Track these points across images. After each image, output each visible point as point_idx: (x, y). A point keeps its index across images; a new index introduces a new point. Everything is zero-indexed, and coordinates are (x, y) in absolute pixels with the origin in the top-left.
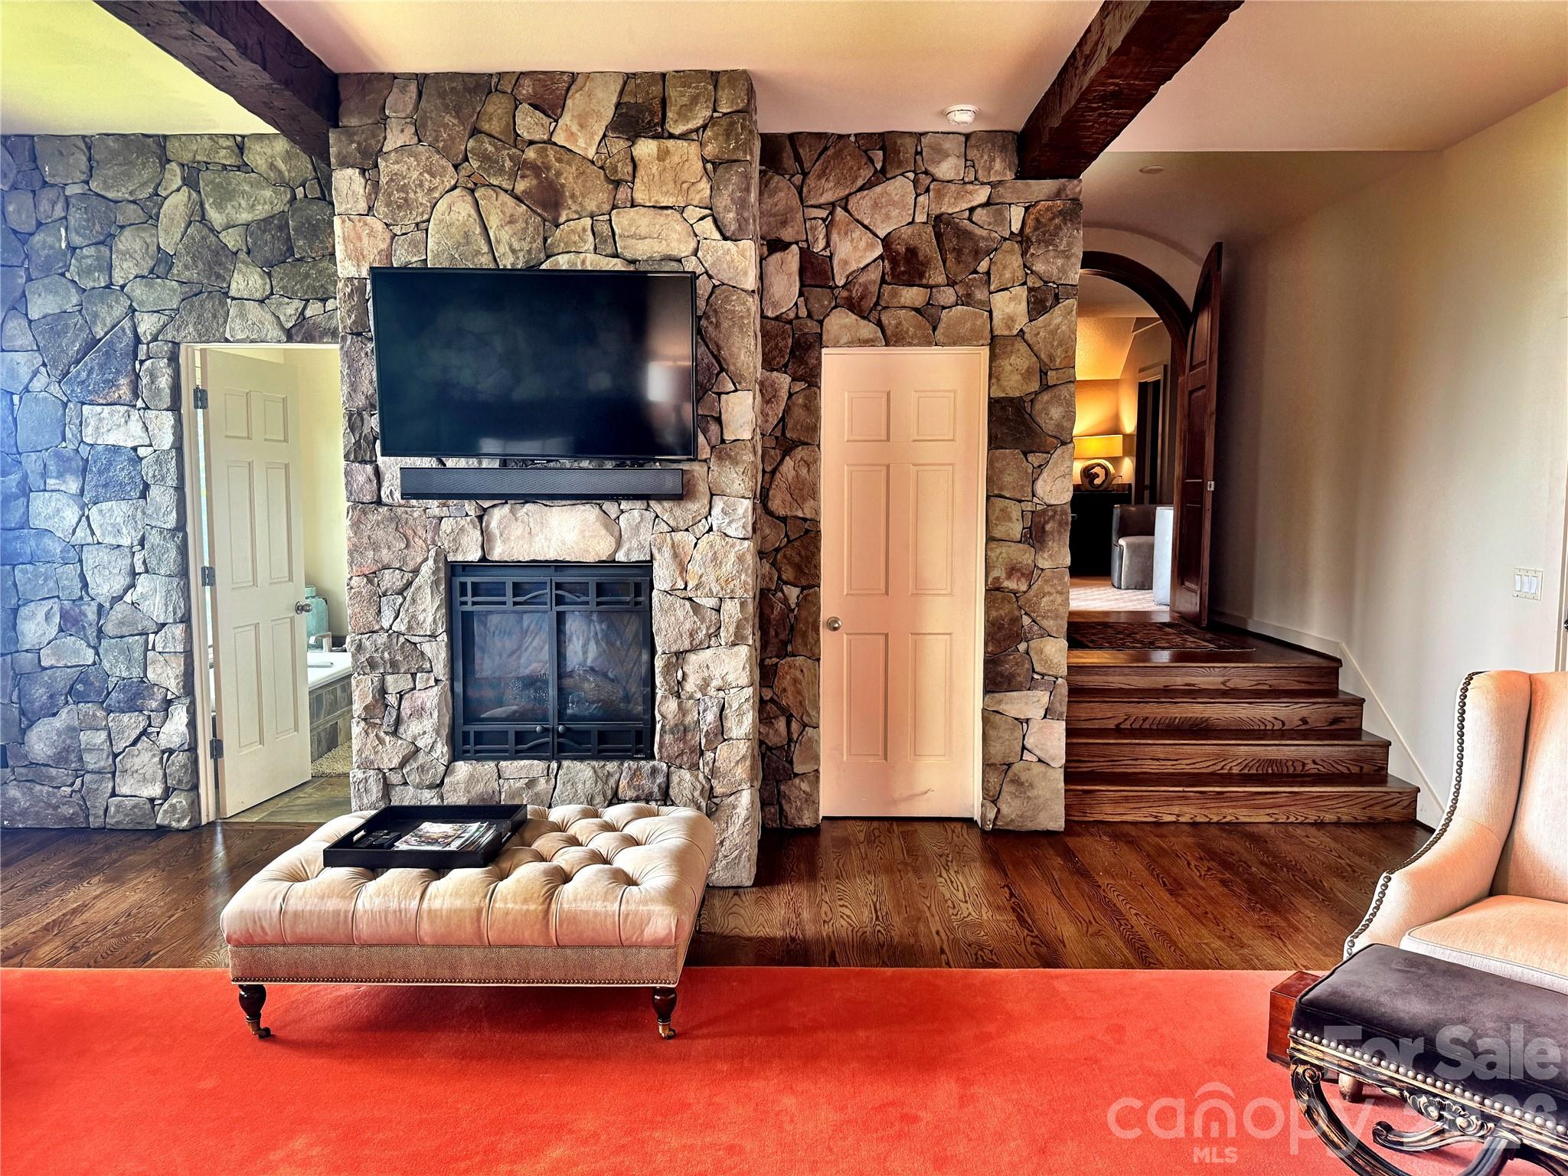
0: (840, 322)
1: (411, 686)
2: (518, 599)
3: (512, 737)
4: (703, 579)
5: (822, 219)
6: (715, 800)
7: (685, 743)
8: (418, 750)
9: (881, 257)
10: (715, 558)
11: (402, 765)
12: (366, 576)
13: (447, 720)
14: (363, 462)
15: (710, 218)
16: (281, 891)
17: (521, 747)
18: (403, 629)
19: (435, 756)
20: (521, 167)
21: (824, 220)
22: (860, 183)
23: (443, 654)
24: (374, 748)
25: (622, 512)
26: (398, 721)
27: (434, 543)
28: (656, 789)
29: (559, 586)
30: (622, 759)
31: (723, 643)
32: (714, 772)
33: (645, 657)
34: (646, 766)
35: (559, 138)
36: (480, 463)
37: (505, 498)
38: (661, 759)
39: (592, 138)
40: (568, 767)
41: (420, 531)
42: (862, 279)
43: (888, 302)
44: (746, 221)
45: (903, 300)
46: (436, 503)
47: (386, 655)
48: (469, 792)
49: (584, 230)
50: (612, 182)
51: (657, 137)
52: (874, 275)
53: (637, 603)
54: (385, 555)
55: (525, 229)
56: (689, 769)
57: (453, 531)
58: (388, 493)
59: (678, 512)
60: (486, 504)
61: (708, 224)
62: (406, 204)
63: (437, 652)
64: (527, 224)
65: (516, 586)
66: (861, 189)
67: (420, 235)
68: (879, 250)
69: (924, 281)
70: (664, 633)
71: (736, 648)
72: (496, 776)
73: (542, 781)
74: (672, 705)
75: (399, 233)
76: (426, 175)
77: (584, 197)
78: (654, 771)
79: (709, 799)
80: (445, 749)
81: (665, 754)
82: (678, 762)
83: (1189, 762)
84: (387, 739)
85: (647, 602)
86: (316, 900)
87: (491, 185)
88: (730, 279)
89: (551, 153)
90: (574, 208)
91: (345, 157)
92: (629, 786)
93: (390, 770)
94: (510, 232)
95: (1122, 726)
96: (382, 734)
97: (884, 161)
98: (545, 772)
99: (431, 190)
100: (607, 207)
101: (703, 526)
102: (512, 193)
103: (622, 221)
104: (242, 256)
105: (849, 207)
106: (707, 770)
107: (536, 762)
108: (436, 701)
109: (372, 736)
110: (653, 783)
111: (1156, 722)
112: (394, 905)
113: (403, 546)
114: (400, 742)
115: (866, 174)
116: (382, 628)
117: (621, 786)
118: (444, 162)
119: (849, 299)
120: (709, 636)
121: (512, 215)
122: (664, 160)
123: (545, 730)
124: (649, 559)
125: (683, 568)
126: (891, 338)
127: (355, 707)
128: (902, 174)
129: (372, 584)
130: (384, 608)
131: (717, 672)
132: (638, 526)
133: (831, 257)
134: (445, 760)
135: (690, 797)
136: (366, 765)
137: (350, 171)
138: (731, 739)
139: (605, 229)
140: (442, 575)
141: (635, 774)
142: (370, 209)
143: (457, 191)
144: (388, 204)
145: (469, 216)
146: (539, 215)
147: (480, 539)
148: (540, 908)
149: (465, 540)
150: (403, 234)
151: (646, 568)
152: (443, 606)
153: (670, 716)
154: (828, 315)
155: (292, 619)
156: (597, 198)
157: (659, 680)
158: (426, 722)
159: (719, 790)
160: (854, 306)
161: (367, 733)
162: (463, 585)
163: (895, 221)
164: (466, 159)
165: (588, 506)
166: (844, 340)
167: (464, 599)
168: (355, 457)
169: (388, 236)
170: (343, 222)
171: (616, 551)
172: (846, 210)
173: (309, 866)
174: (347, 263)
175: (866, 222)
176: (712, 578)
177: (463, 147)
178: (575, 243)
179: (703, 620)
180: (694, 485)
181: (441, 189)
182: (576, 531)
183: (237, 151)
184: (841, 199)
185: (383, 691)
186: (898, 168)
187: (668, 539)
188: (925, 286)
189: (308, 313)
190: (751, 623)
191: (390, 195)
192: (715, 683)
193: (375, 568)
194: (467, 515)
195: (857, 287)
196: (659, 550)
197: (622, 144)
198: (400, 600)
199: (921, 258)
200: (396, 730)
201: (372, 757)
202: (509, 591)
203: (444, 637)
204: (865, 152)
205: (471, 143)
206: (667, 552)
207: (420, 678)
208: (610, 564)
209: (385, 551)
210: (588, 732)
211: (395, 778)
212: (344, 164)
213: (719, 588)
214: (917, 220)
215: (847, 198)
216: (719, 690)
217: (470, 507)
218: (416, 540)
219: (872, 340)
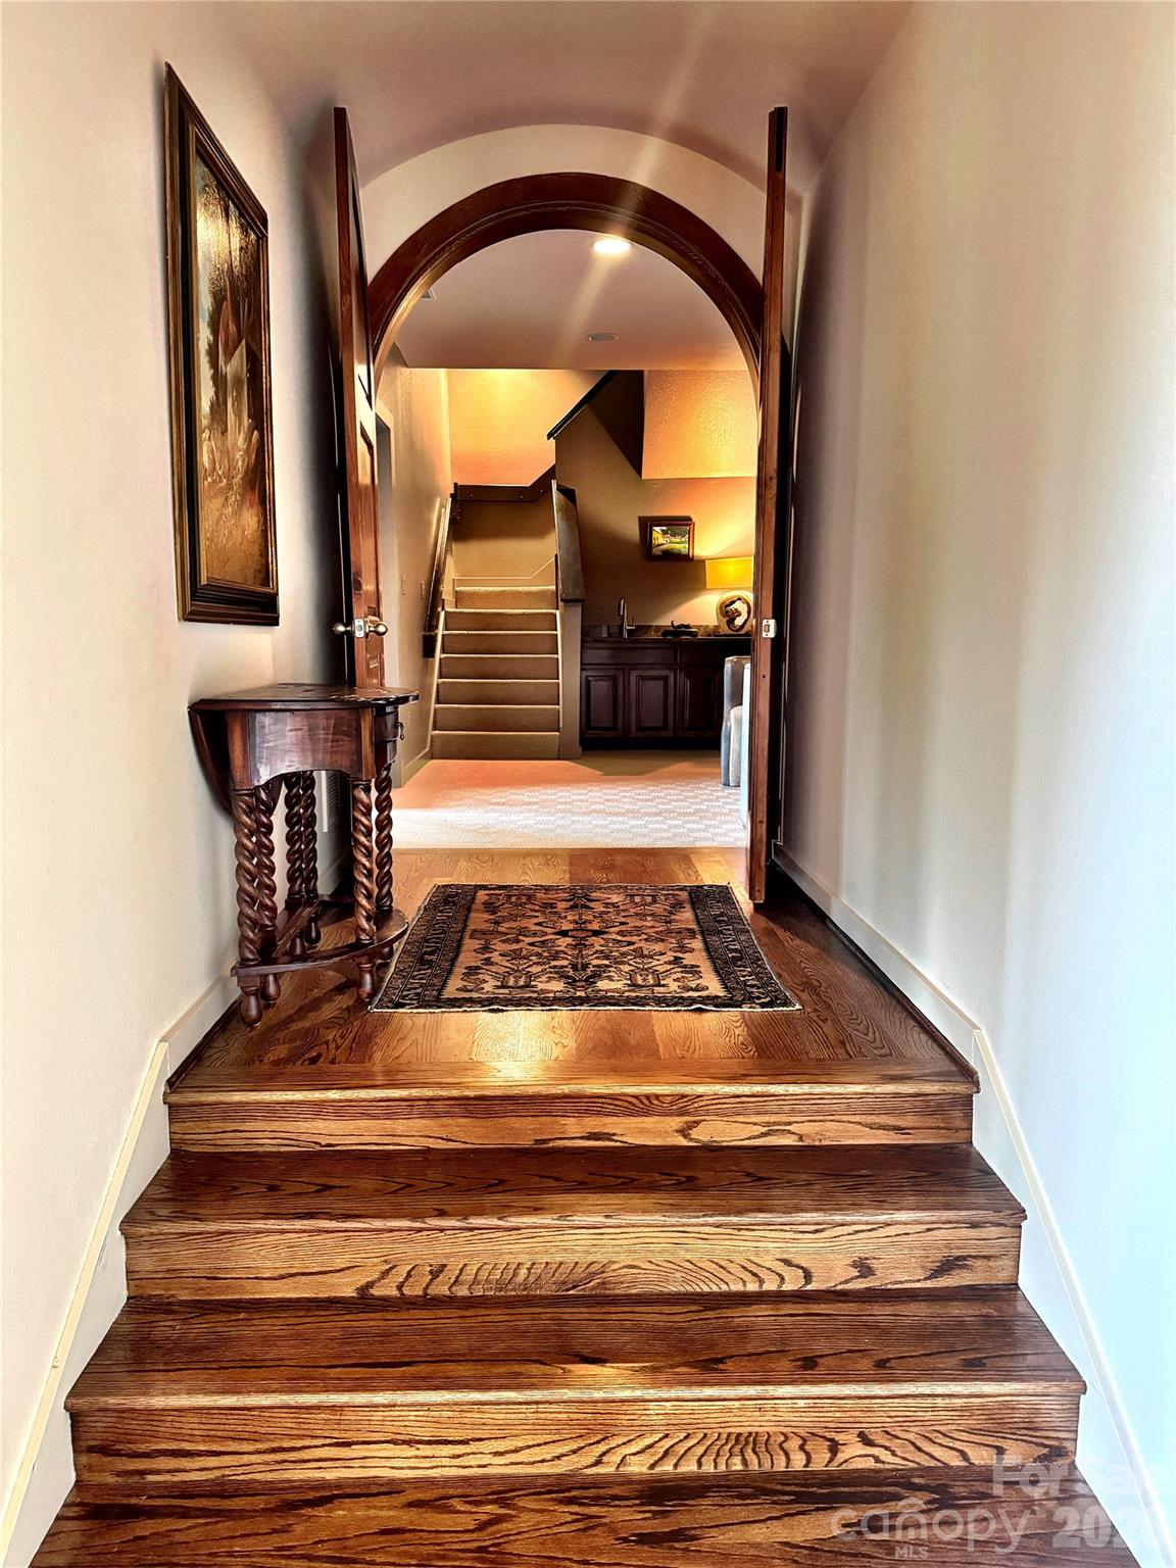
83: (501, 1446)
95: (376, 1292)
111: (468, 1276)
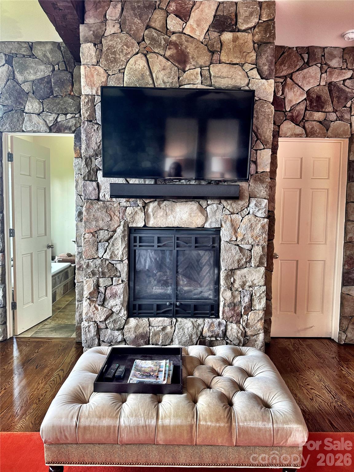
0: (287, 126)
1: (111, 283)
2: (159, 244)
3: (155, 307)
4: (245, 236)
5: (281, 82)
6: (247, 338)
7: (234, 311)
8: (113, 312)
9: (305, 99)
10: (251, 226)
11: (106, 320)
12: (92, 233)
13: (126, 299)
14: (92, 181)
15: (256, 69)
16: (75, 413)
17: (159, 311)
18: (108, 257)
19: (121, 315)
20: (169, 44)
21: (282, 83)
22: (298, 67)
23: (126, 269)
24: (93, 312)
25: (208, 205)
26: (104, 300)
27: (123, 218)
28: (221, 332)
29: (178, 239)
30: (204, 317)
31: (253, 266)
32: (247, 325)
33: (216, 271)
34: (216, 321)
35: (187, 31)
36: (145, 182)
37: (155, 198)
38: (223, 319)
39: (202, 31)
40: (181, 321)
41: (117, 213)
42: (298, 108)
43: (308, 118)
44: (272, 70)
45: (315, 117)
46: (124, 200)
47: (100, 269)
48: (136, 332)
49: (197, 74)
50: (210, 51)
51: (233, 31)
52: (302, 107)
53: (214, 247)
54: (101, 224)
55: (170, 73)
56: (236, 323)
57: (132, 213)
58: (103, 195)
59: (234, 205)
60: (147, 201)
61: (255, 72)
62: (115, 60)
63: (123, 268)
64: (171, 70)
65: (159, 239)
66: (298, 70)
67: (120, 75)
68: (305, 96)
69: (324, 110)
70: (226, 261)
71: (258, 268)
72: (148, 325)
73: (169, 327)
74: (228, 294)
75: (111, 74)
76: (125, 47)
77: (198, 58)
78: (220, 324)
79: (244, 337)
80: (126, 312)
81: (225, 316)
82: (231, 320)
84: (99, 308)
85: (218, 247)
86: (96, 419)
87: (155, 53)
88: (264, 97)
89: (183, 37)
90: (193, 63)
91: (87, 38)
92: (208, 331)
93: (100, 322)
94: (163, 74)
96: (97, 305)
97: (308, 59)
98: (170, 324)
99: (127, 54)
100: (208, 63)
101: (245, 212)
102: (164, 56)
103: (215, 70)
104: (31, 94)
105: (293, 78)
106: (244, 324)
107: (166, 319)
108: (122, 290)
109: (92, 306)
110: (219, 329)
112: (142, 422)
113: (109, 220)
114: (105, 309)
115: (301, 63)
116: (98, 257)
117: (204, 330)
118: (133, 41)
119: (292, 116)
120: (246, 262)
121: (164, 66)
122: (236, 42)
123: (171, 304)
124: (220, 226)
125: (236, 231)
126: (309, 134)
127: (85, 293)
128: (316, 65)
129: (95, 237)
130: (100, 248)
131: (250, 279)
132: (215, 211)
133: (284, 99)
134: (125, 318)
135: (236, 336)
136: (89, 320)
137: (89, 44)
138: (256, 310)
139: (206, 73)
140: (126, 233)
141: (211, 325)
142: (98, 62)
143: (139, 55)
144: (107, 60)
145: (144, 66)
146: (176, 66)
147: (144, 217)
148: (226, 425)
149: (137, 217)
150: (113, 75)
151: (218, 230)
152: (127, 247)
153: (228, 299)
154: (282, 123)
155: (46, 251)
156: (204, 59)
157: (222, 282)
158: (117, 300)
159: (249, 333)
160: (293, 120)
161: (90, 305)
162: (135, 238)
163: (312, 84)
164: (143, 40)
165: (193, 202)
166: (288, 134)
167: (135, 244)
168: (88, 178)
169: (106, 75)
170: (85, 68)
171: (205, 223)
172: (291, 79)
173: (85, 391)
174: (87, 88)
175: (300, 84)
176: (250, 235)
177: (142, 34)
178: (193, 79)
179: (244, 255)
180: (243, 193)
181: (131, 53)
182: (187, 214)
183: (30, 49)
184: (289, 74)
185: (98, 286)
186: (314, 61)
187: (229, 218)
188: (324, 112)
189: (59, 120)
190: (266, 257)
191: (108, 56)
192: (248, 284)
193: (96, 230)
194: (138, 206)
195: (295, 111)
196: (225, 222)
197: (216, 34)
198: (107, 244)
199: (323, 100)
200: (103, 303)
201: (92, 316)
202: (156, 241)
203: (127, 261)
204: (301, 55)
205: (147, 32)
206: (228, 223)
207: (116, 280)
208: (202, 228)
209: (101, 222)
210: (189, 305)
211: (102, 326)
212: (87, 41)
213: (252, 240)
214: (321, 84)
215: (292, 74)
216: (250, 287)
217: (140, 202)
218: (115, 217)
219: (301, 134)
